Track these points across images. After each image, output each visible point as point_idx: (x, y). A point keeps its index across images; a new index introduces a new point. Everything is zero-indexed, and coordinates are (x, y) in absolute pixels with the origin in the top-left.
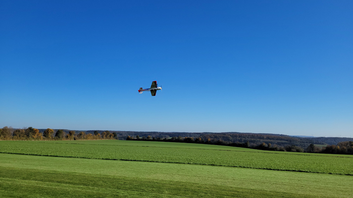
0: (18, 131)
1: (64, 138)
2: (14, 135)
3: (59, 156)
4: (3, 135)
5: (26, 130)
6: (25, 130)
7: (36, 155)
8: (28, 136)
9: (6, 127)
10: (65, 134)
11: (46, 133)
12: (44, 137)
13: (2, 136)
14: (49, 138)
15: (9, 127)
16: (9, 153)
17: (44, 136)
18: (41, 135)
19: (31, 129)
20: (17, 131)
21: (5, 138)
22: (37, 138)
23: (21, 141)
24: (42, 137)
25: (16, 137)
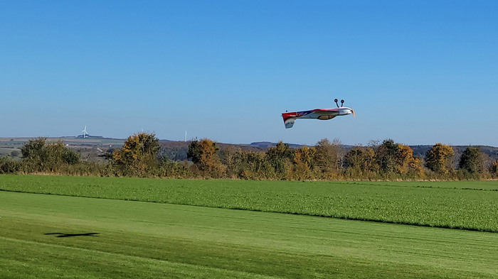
0: (356, 152)
1: (486, 172)
2: (347, 163)
3: (479, 230)
4: (320, 164)
5: (378, 150)
6: (374, 148)
7: (416, 224)
8: (384, 166)
9: (325, 141)
10: (486, 162)
11: (432, 156)
12: (429, 171)
13: (317, 168)
14: (442, 173)
15: (331, 142)
16: (343, 218)
17: (428, 166)
18: (420, 162)
19: (389, 147)
20: (353, 153)
21: (325, 175)
22: (410, 175)
23: (367, 181)
24: (423, 170)
25: (354, 171)
